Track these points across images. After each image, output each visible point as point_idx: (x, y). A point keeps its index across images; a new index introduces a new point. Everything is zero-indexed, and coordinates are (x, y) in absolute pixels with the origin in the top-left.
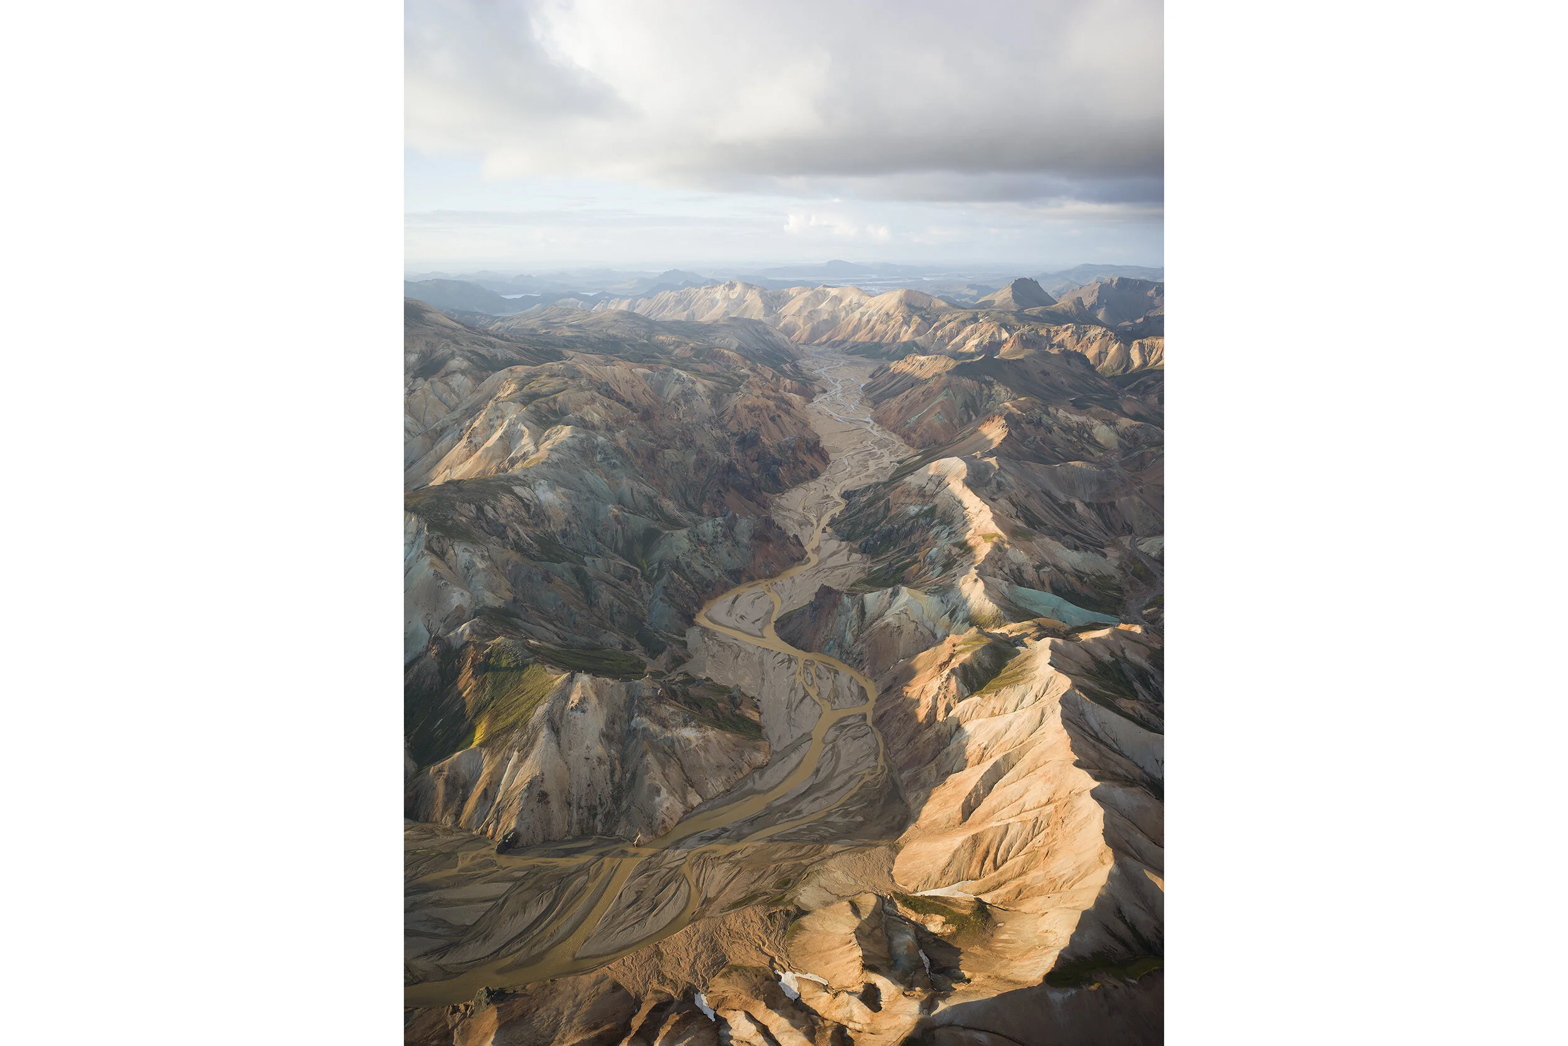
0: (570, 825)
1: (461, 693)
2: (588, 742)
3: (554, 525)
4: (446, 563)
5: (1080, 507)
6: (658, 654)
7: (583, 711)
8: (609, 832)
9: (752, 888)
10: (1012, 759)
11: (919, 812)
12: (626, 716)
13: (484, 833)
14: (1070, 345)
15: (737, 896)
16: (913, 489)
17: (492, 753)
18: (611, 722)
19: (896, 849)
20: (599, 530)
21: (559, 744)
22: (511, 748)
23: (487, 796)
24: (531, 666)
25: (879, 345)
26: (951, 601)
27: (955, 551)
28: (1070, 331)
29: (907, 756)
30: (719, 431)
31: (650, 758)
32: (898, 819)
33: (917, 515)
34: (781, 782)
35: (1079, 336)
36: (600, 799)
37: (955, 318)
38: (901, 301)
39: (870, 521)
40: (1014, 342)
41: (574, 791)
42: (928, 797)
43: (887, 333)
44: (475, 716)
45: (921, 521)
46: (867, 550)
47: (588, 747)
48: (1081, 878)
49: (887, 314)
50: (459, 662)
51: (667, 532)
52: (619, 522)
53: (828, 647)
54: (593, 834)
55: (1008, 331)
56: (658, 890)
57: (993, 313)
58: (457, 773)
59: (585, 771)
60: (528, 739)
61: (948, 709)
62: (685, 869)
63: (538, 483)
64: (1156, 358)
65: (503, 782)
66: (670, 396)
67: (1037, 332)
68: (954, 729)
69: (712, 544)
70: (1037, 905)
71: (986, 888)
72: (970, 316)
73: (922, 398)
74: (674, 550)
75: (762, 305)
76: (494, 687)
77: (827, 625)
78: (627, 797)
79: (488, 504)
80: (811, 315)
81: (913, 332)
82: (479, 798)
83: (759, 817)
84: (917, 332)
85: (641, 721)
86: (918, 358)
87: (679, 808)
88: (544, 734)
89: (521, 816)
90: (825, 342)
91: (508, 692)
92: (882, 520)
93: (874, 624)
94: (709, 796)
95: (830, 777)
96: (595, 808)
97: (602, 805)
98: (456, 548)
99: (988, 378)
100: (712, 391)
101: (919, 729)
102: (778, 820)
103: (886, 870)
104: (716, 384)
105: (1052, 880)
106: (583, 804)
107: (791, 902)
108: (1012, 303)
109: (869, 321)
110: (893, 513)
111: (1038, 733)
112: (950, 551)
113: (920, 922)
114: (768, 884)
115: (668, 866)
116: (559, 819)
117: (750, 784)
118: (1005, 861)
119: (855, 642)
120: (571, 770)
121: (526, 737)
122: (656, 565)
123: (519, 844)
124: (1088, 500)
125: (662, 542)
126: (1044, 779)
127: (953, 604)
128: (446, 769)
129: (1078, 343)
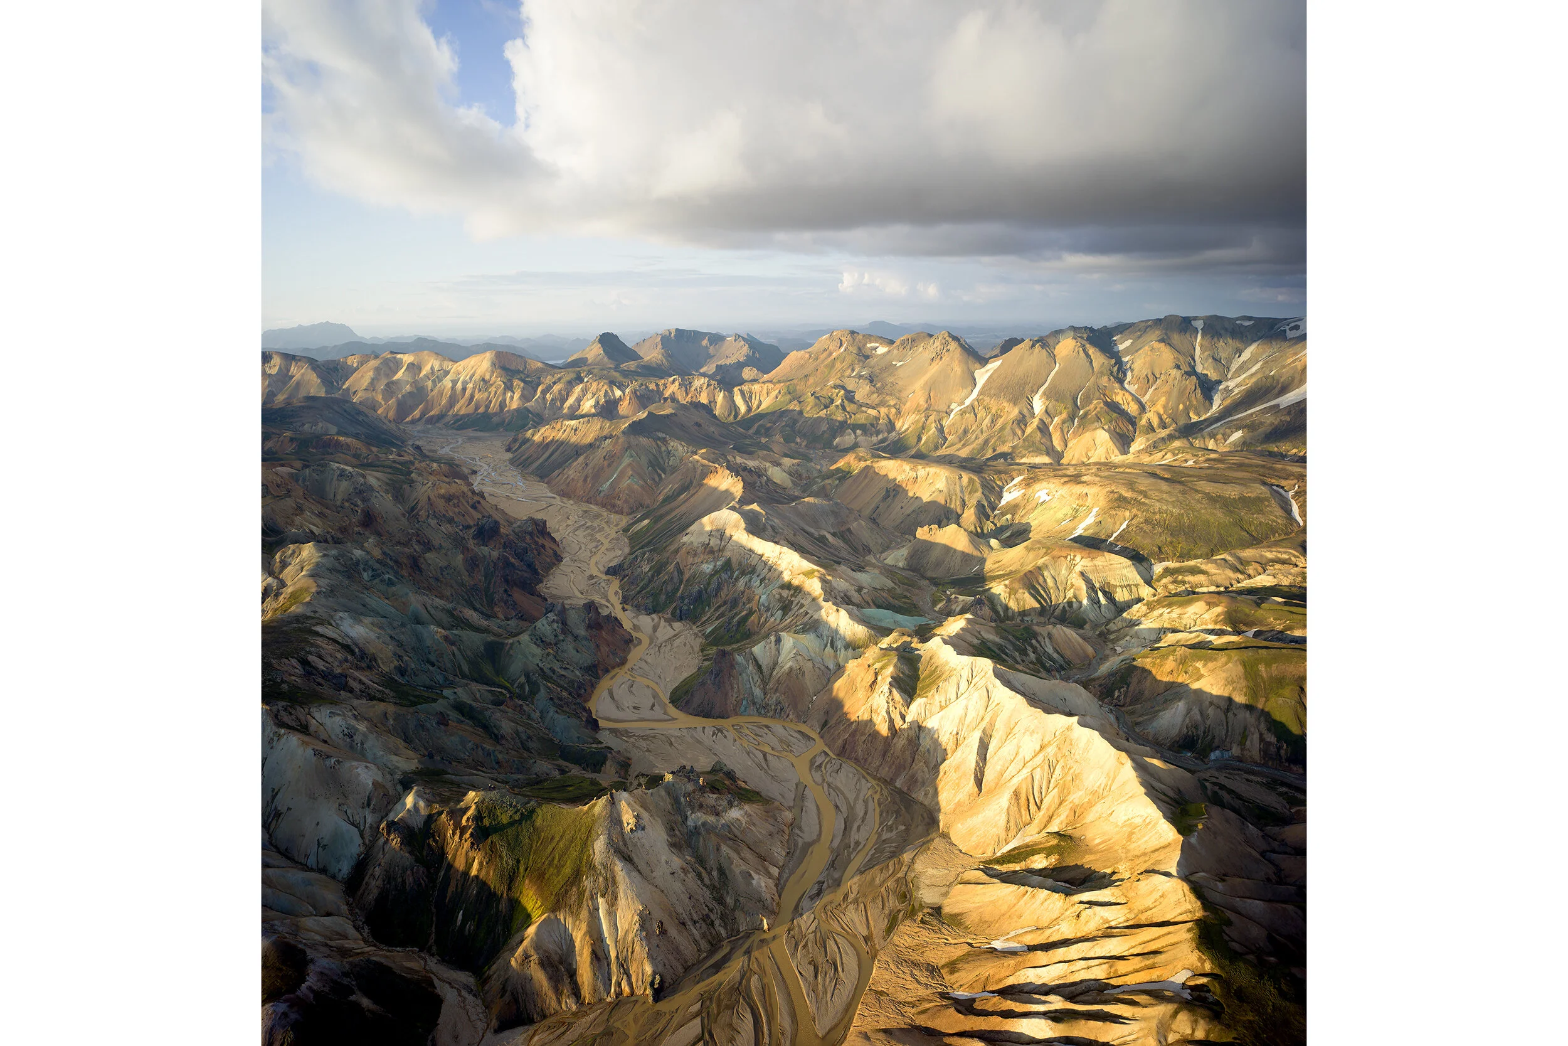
0: (696, 942)
1: (466, 874)
2: (664, 858)
3: (383, 663)
4: (317, 738)
5: (829, 536)
6: (602, 766)
7: (643, 829)
8: (733, 932)
9: (887, 911)
10: (988, 731)
11: (938, 803)
12: (680, 819)
13: (619, 994)
14: (683, 399)
15: (884, 924)
16: (698, 548)
17: (572, 913)
18: (671, 829)
19: (946, 836)
20: (433, 658)
21: (638, 871)
22: (592, 897)
23: (599, 956)
24: (538, 810)
25: (486, 416)
26: (824, 634)
27: (785, 593)
28: (677, 383)
29: (890, 767)
30: (448, 526)
31: (724, 849)
32: (925, 815)
33: (716, 572)
34: (820, 827)
35: (686, 386)
36: (707, 906)
37: (560, 379)
38: (493, 364)
39: (669, 588)
40: (630, 399)
41: (680, 910)
42: (936, 789)
43: (491, 402)
44: (510, 889)
45: (724, 576)
46: (684, 617)
47: (667, 862)
48: (1113, 781)
49: (483, 380)
50: (436, 842)
51: (510, 641)
52: (453, 643)
53: (743, 708)
54: (720, 941)
55: (619, 388)
56: (823, 953)
57: (595, 371)
58: (545, 951)
59: (677, 886)
60: (606, 879)
61: (903, 717)
62: (824, 927)
63: (338, 617)
64: (757, 403)
65: (606, 934)
66: (339, 497)
67: (647, 387)
68: (917, 730)
69: (556, 644)
70: (1097, 812)
71: (1043, 825)
72: (572, 376)
73: (606, 463)
74: (530, 658)
75: (319, 381)
76: (511, 848)
77: (732, 688)
78: (728, 893)
79: (311, 653)
80: (389, 387)
81: (520, 398)
82: (592, 963)
83: (834, 861)
84: (525, 398)
85: (696, 818)
86: (567, 423)
87: (771, 883)
88: (619, 868)
89: (651, 957)
90: (419, 419)
91: (532, 847)
92: (680, 585)
93: (774, 673)
94: (781, 864)
95: (851, 808)
96: (708, 916)
97: (711, 910)
98: (317, 715)
99: (661, 435)
100: (387, 484)
101: (887, 742)
102: (849, 855)
103: (958, 852)
104: (389, 476)
105: (1094, 793)
106: (696, 917)
107: (922, 907)
108: (606, 359)
109: (464, 389)
110: (686, 576)
111: (992, 706)
112: (781, 595)
113: (1024, 868)
114: (893, 903)
115: (810, 930)
116: (686, 943)
117: (800, 842)
118: (1042, 801)
119: (765, 694)
120: (665, 891)
121: (601, 879)
122: (523, 679)
123: (667, 985)
124: (832, 531)
125: (511, 652)
126: (1028, 733)
127: (828, 637)
128: (532, 952)
129: (687, 394)
